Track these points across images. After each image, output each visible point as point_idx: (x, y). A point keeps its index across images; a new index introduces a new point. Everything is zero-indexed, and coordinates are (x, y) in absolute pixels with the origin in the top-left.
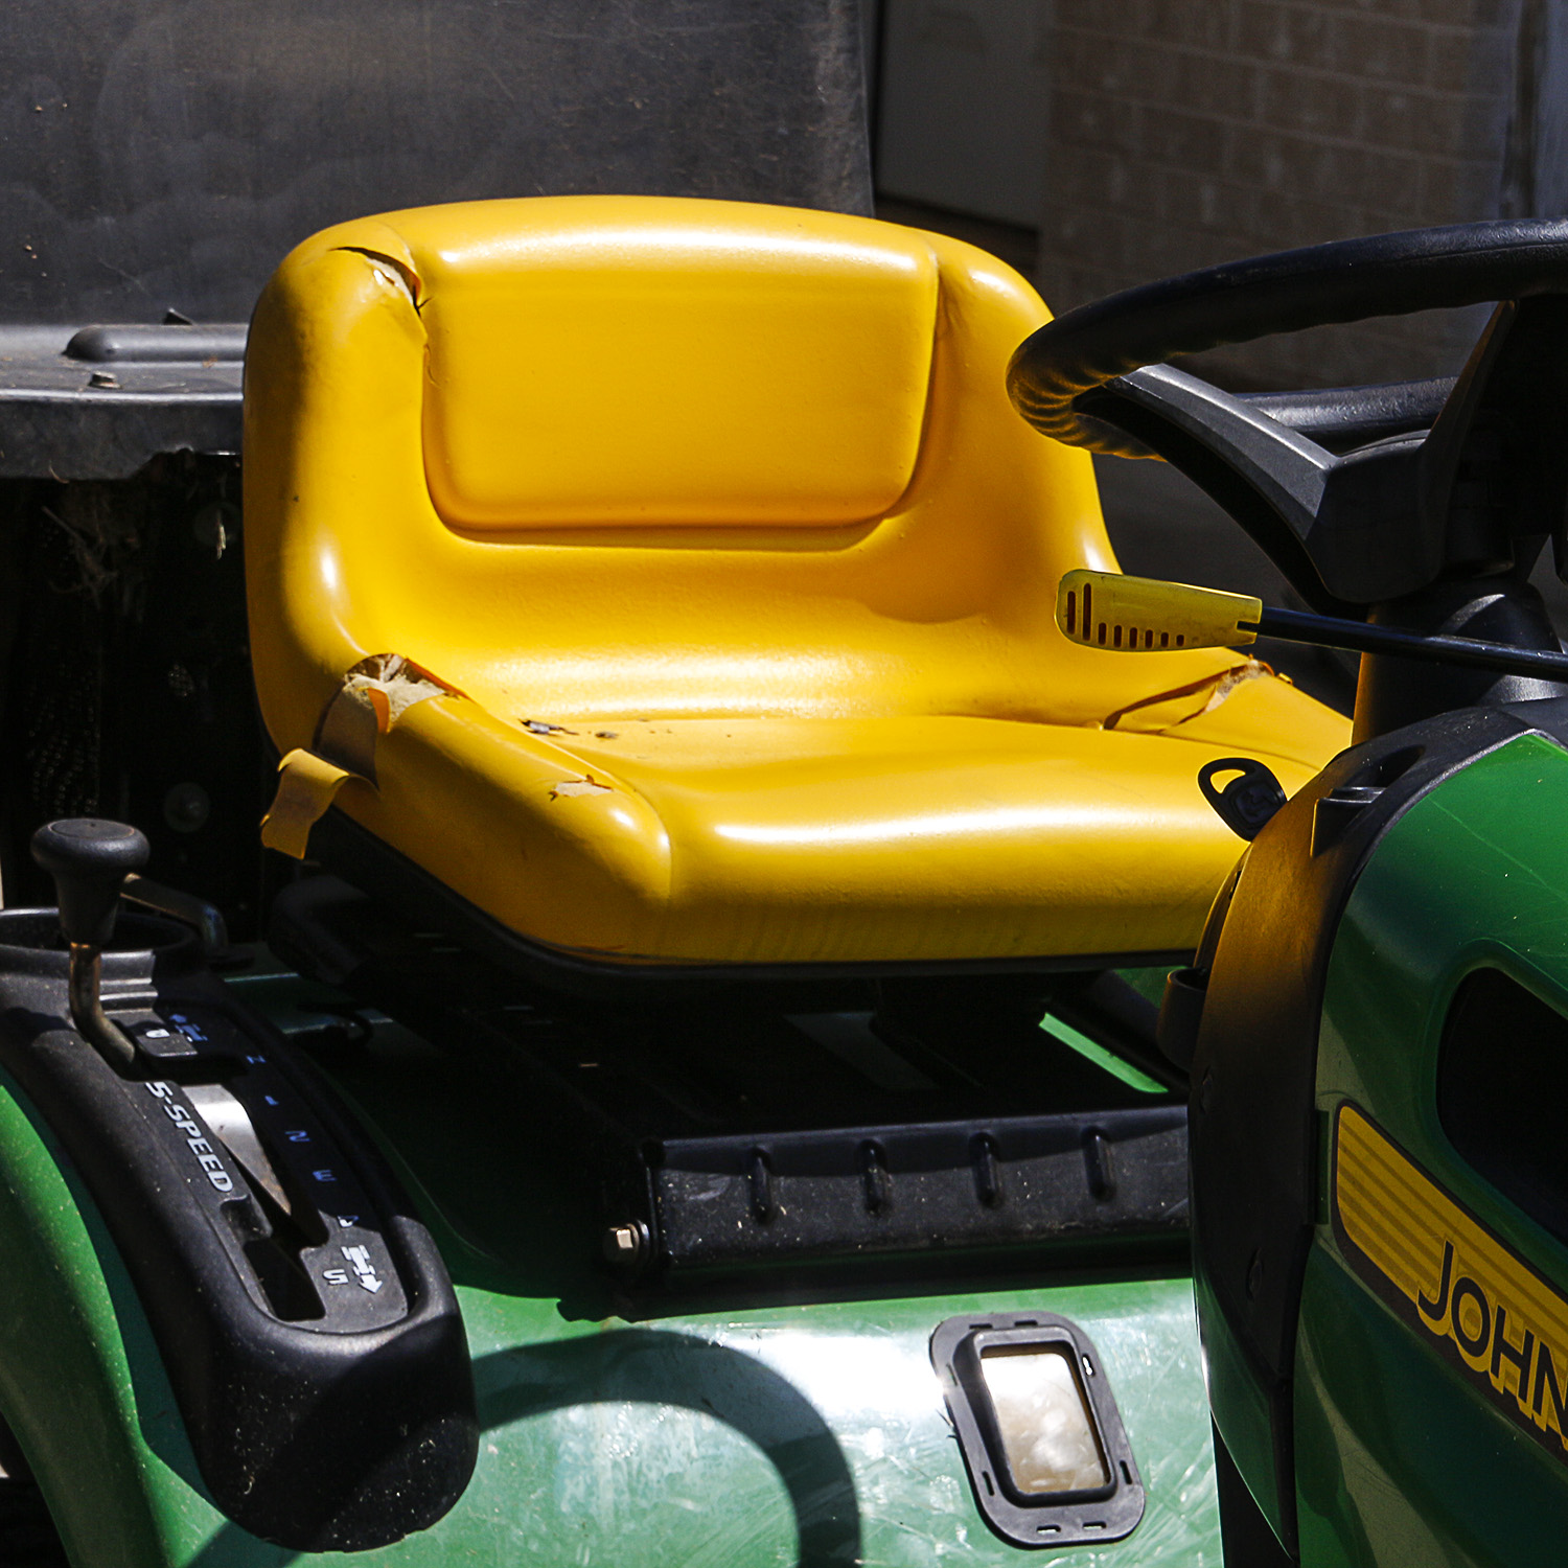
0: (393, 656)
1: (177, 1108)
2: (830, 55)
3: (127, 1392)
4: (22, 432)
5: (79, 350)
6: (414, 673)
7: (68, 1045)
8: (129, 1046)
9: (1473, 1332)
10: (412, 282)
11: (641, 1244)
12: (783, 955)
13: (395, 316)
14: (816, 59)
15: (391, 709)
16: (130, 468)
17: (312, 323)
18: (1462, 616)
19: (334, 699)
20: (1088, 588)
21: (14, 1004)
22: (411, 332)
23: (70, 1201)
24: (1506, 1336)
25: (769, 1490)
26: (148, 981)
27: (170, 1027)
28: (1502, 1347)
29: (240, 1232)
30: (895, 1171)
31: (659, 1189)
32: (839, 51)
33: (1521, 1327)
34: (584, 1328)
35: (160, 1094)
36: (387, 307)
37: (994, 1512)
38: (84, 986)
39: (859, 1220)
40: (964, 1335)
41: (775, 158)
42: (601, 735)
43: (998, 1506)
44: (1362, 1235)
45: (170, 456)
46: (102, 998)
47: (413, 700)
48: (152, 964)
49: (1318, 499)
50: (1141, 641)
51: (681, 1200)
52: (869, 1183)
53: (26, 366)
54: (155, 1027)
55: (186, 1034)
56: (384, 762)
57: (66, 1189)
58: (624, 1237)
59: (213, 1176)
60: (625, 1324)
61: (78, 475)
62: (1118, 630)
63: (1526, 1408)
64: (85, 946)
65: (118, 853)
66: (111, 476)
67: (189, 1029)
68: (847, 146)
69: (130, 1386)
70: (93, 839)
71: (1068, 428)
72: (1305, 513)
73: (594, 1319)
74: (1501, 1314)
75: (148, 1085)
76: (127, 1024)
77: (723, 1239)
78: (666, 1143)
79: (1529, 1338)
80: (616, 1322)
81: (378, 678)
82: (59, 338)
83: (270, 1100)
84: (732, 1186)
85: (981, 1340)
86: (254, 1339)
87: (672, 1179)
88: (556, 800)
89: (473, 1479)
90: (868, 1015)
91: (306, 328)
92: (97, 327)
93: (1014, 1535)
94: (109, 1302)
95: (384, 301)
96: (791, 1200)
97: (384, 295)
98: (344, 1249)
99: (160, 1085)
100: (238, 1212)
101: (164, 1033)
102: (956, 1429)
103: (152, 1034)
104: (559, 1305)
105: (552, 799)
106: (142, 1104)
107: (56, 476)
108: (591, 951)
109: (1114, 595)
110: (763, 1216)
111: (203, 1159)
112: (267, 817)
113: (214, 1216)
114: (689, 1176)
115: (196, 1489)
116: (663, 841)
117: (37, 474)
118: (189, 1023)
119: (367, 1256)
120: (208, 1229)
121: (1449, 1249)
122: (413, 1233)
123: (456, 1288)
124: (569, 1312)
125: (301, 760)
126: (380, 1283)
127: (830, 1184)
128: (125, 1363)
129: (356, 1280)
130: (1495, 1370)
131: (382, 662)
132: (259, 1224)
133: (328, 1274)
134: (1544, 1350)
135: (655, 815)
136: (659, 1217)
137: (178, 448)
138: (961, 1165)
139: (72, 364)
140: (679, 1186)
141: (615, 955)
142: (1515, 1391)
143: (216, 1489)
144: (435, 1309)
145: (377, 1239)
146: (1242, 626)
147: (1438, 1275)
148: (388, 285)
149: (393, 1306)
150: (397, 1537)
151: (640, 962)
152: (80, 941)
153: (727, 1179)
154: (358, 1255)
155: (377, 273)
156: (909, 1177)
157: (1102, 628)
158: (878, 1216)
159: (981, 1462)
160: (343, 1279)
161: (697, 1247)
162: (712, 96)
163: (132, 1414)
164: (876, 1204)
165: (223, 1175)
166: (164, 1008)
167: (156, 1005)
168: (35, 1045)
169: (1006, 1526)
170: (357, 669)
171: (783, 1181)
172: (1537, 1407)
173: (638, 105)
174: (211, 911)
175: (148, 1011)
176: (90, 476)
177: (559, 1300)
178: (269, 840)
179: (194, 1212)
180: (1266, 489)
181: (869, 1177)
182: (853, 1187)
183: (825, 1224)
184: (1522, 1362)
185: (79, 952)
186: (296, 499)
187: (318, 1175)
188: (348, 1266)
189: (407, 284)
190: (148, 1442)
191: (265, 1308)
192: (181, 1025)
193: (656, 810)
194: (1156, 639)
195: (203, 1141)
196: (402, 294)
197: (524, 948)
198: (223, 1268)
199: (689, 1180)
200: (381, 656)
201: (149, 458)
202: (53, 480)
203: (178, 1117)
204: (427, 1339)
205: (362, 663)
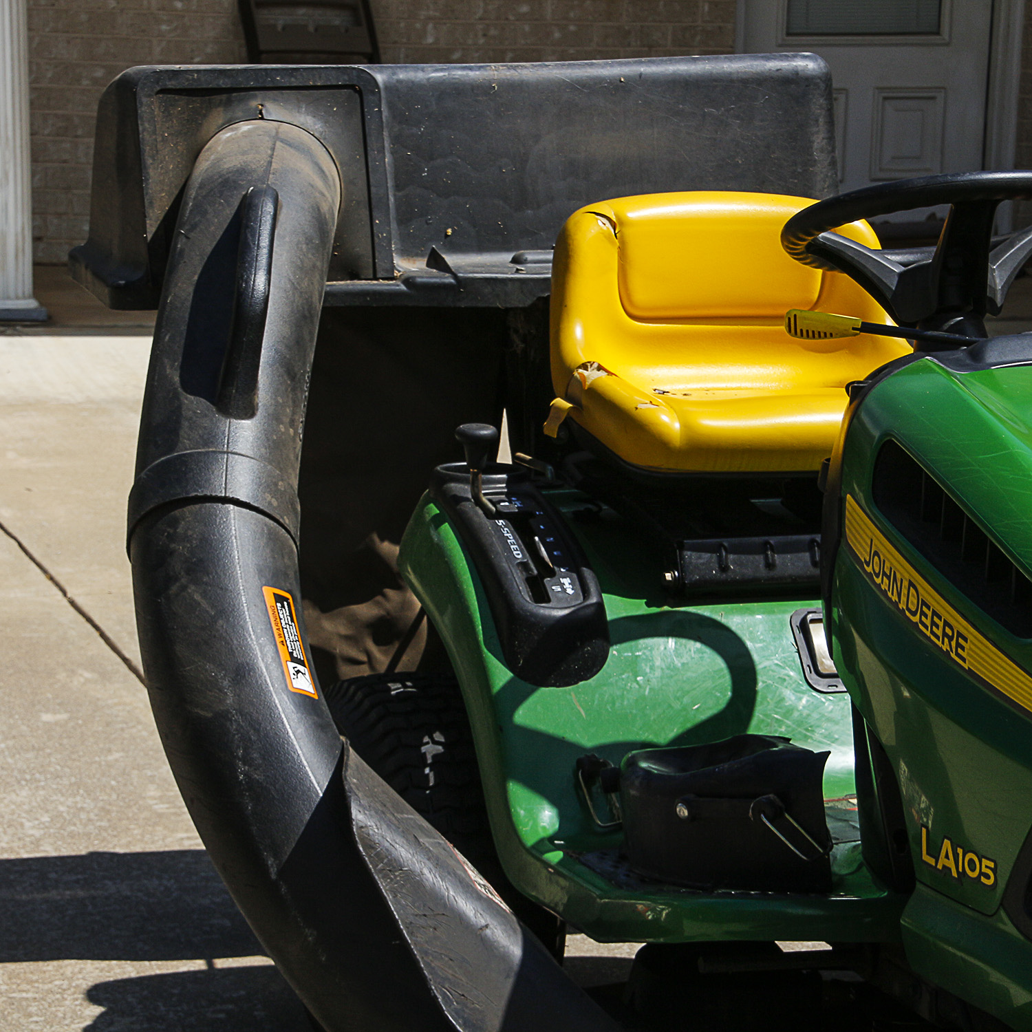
0: (594, 362)
1: (505, 529)
2: (819, 141)
3: (479, 629)
4: (487, 290)
5: (515, 261)
6: (600, 368)
7: (469, 507)
8: (494, 509)
9: (877, 570)
10: (613, 224)
11: (674, 578)
12: (726, 469)
13: (605, 237)
14: (813, 142)
15: (587, 380)
16: (529, 302)
17: (573, 240)
18: (946, 326)
19: (571, 379)
20: (795, 316)
21: (454, 493)
22: (613, 243)
23: (465, 562)
24: (885, 570)
25: (722, 670)
26: (504, 485)
27: (510, 502)
28: (884, 574)
29: (524, 573)
30: (778, 553)
31: (682, 558)
32: (823, 139)
33: (889, 566)
34: (654, 610)
35: (500, 524)
36: (602, 233)
37: (811, 679)
38: (476, 485)
39: (763, 572)
40: (803, 616)
41: (796, 181)
42: (685, 395)
43: (813, 678)
44: (852, 541)
45: (543, 297)
46: (483, 492)
47: (596, 377)
48: (507, 480)
49: (895, 283)
50: (816, 336)
51: (691, 563)
52: (766, 557)
53: (494, 266)
54: (504, 501)
55: (515, 504)
56: (584, 401)
57: (464, 558)
58: (668, 576)
59: (515, 553)
60: (670, 609)
61: (508, 306)
62: (807, 331)
63: (890, 594)
64: (476, 470)
65: (485, 434)
66: (521, 306)
67: (517, 503)
68: (827, 176)
69: (481, 627)
70: (476, 430)
71: (808, 261)
72: (891, 289)
73: (658, 607)
74: (884, 561)
75: (497, 521)
76: (494, 500)
77: (707, 577)
78: (685, 541)
79: (891, 569)
80: (666, 608)
81: (587, 370)
82: (509, 257)
83: (542, 527)
84: (711, 557)
85: (810, 617)
86: (522, 609)
87: (687, 554)
88: (637, 411)
89: (607, 663)
90: (779, 500)
91: (570, 242)
92: (523, 251)
93: (818, 688)
95: (601, 231)
96: (734, 563)
97: (601, 229)
98: (561, 579)
99: (501, 521)
100: (524, 566)
101: (507, 504)
102: (798, 649)
103: (502, 504)
104: (646, 603)
106: (492, 528)
107: (500, 306)
108: (651, 467)
109: (805, 318)
110: (724, 568)
111: (512, 547)
112: (545, 423)
113: (513, 566)
114: (694, 553)
115: (503, 664)
116: (677, 426)
117: (494, 305)
118: (517, 500)
119: (570, 582)
120: (509, 570)
121: (872, 541)
122: (587, 572)
123: (603, 595)
124: (648, 605)
125: (559, 402)
126: (573, 591)
127: (751, 557)
128: (479, 619)
129: (564, 590)
130: (882, 582)
131: (589, 364)
132: (531, 570)
133: (553, 588)
134: (895, 573)
135: (676, 416)
136: (682, 568)
137: (546, 295)
138: (804, 551)
139: (512, 265)
140: (690, 557)
141: (658, 468)
142: (887, 589)
143: (510, 665)
144: (594, 600)
145: (575, 575)
146: (854, 329)
147: (868, 550)
148: (603, 225)
149: (577, 600)
150: (576, 683)
151: (669, 471)
152: (473, 469)
153: (709, 555)
154: (566, 581)
155: (599, 221)
156: (784, 556)
157: (801, 330)
158: (770, 570)
159: (807, 661)
160: (560, 589)
161: (696, 580)
162: (771, 157)
163: (481, 637)
164: (770, 565)
165: (519, 552)
166: (509, 496)
167: (507, 494)
168: (458, 507)
169: (815, 684)
170: (579, 367)
171: (731, 557)
172: (892, 594)
173: (740, 162)
174: (550, 467)
175: (504, 496)
176: (513, 306)
177: (645, 600)
178: (546, 432)
179: (505, 565)
180: (875, 280)
181: (767, 555)
182: (760, 559)
183: (749, 572)
184: (889, 578)
185: (474, 473)
186: (566, 306)
187: (555, 553)
188: (562, 585)
189: (612, 225)
190: (486, 647)
191: (528, 599)
192: (514, 501)
193: (676, 413)
194: (822, 335)
195: (513, 541)
196: (608, 228)
197: (628, 467)
198: (513, 584)
199: (694, 555)
200: (589, 362)
201: (535, 299)
202: (498, 308)
203: (505, 532)
204: (589, 611)
205: (583, 364)
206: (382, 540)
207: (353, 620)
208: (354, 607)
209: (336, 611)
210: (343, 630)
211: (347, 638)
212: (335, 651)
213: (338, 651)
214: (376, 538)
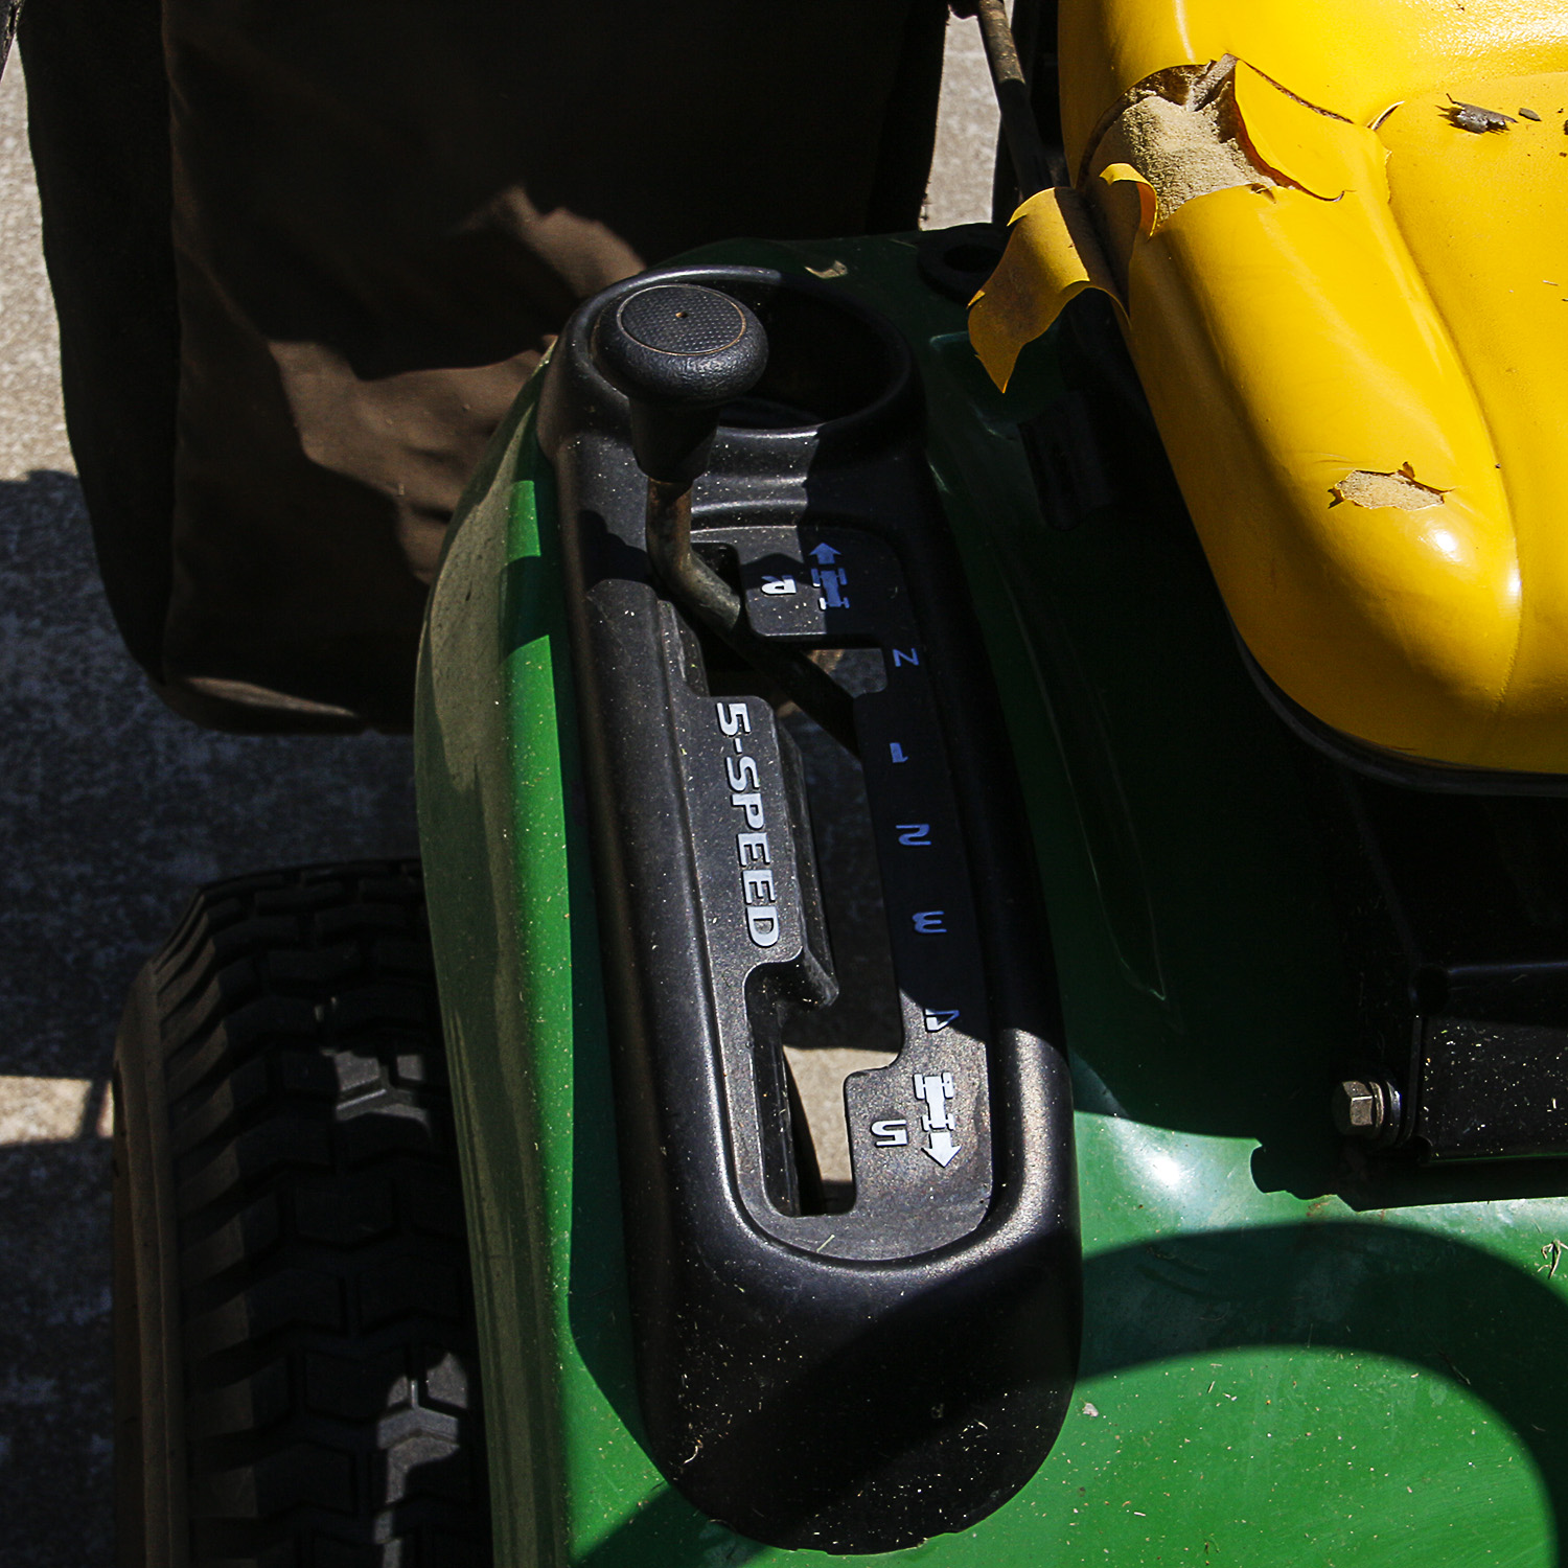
1: (747, 762)
3: (562, 1241)
26: (802, 480)
27: (805, 576)
31: (1431, 1047)
34: (1282, 1207)
35: (730, 729)
48: (811, 456)
55: (822, 591)
58: (1361, 1105)
59: (755, 912)
60: (1347, 1210)
67: (830, 581)
69: (567, 1235)
73: (1304, 1194)
75: (720, 705)
78: (1451, 971)
80: (1333, 1206)
81: (1180, 102)
83: (897, 753)
89: (1051, 1457)
94: (569, 1086)
98: (918, 1078)
99: (738, 707)
100: (778, 979)
101: (790, 586)
103: (771, 586)
105: (1332, 505)
111: (750, 877)
112: (980, 294)
118: (834, 567)
126: (957, 1148)
128: (569, 1195)
129: (920, 1140)
131: (1193, 78)
133: (879, 1127)
143: (659, 1441)
145: (978, 1058)
154: (937, 1089)
160: (902, 1136)
165: (772, 912)
166: (813, 526)
167: (801, 523)
170: (1150, 83)
175: (788, 530)
178: (974, 335)
187: (921, 921)
190: (575, 1333)
192: (820, 570)
195: (763, 837)
203: (740, 784)
205: (1166, 73)
206: (544, 208)
207: (449, 411)
208: (457, 375)
209: (397, 381)
210: (420, 436)
211: (431, 457)
212: (393, 491)
213: (402, 493)
214: (521, 203)
